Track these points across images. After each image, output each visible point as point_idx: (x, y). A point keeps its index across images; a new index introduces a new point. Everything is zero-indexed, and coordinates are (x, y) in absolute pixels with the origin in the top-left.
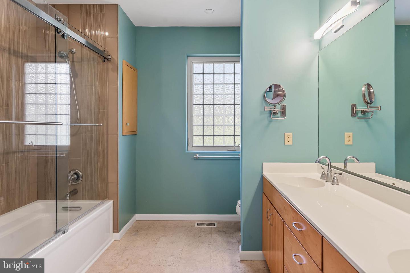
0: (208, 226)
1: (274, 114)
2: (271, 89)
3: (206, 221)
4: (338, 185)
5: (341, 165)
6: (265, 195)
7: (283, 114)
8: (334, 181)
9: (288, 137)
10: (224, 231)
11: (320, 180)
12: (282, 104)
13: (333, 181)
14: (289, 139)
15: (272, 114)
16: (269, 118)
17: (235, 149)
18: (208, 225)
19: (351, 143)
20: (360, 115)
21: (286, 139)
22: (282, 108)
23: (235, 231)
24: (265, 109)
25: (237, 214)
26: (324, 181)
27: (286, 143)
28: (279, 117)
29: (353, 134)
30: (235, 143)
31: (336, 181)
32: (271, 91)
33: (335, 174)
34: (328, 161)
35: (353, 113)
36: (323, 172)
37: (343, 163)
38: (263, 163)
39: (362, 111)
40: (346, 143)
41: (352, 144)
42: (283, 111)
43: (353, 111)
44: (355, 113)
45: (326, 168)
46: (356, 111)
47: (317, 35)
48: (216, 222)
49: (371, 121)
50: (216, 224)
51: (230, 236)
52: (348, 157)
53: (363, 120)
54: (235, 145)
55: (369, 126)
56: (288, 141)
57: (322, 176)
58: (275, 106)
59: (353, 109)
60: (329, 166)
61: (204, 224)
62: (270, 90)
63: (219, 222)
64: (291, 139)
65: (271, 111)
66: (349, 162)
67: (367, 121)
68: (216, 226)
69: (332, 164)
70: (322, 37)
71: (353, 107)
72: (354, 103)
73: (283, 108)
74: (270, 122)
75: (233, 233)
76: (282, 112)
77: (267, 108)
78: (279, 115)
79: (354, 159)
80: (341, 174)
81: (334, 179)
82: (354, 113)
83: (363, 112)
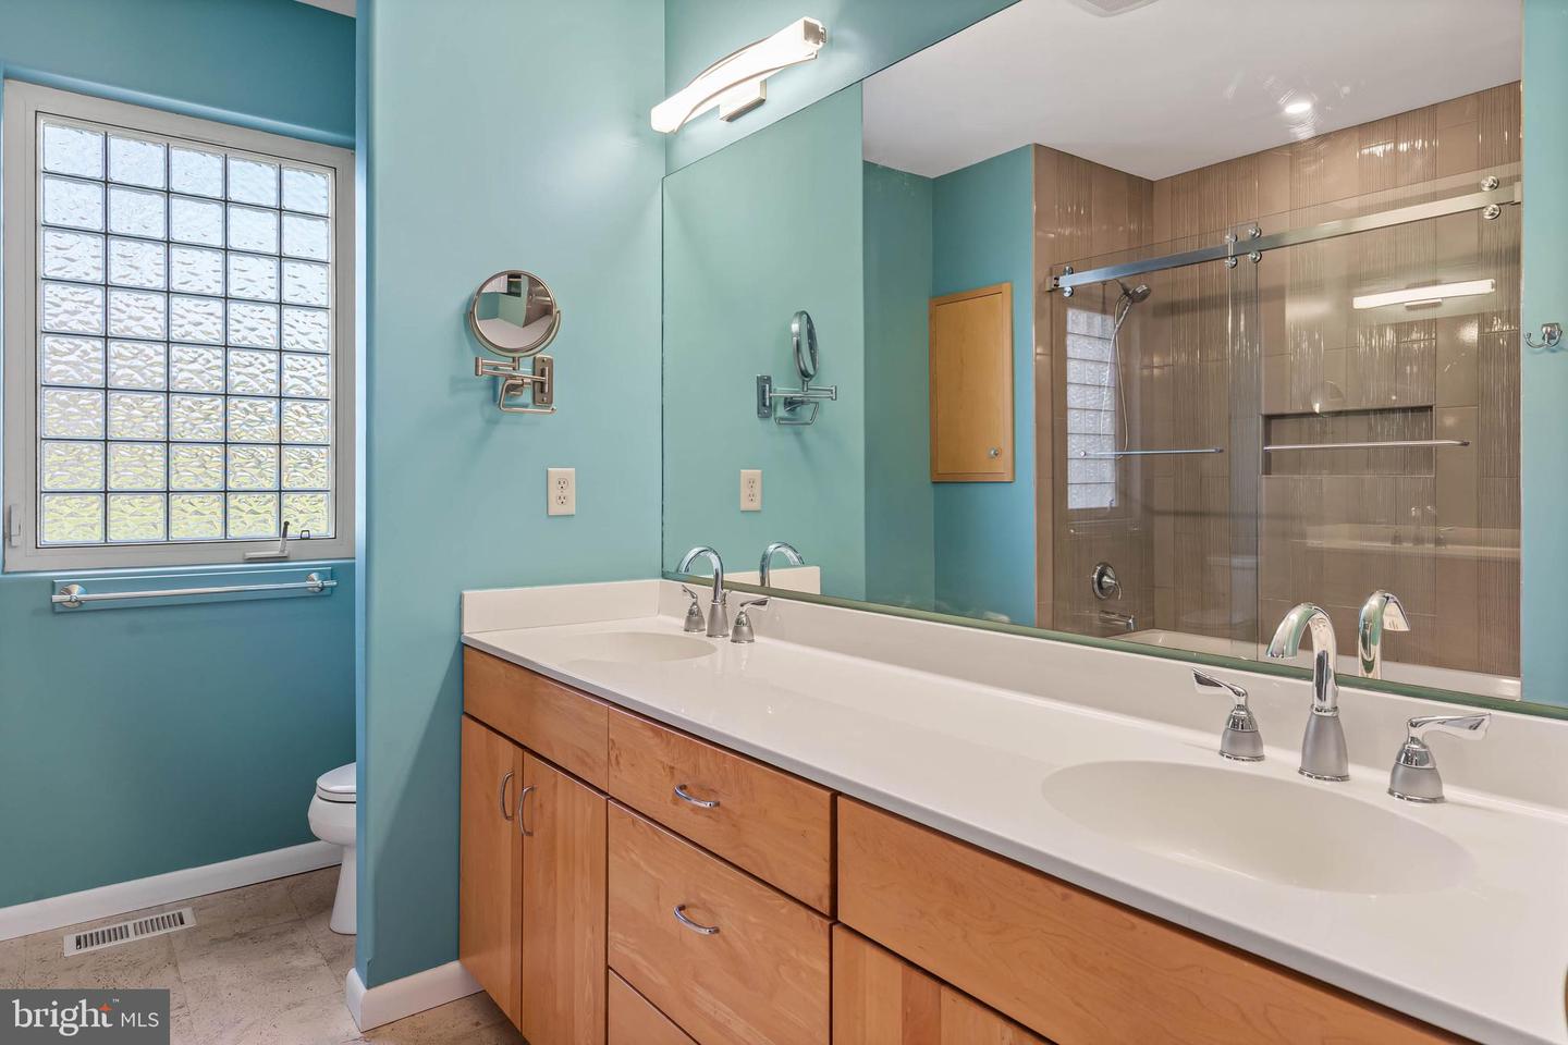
0: (146, 936)
1: (507, 391)
2: (518, 285)
3: (126, 916)
4: (753, 641)
5: (753, 578)
6: (476, 720)
7: (542, 391)
8: (740, 631)
9: (562, 483)
10: (241, 935)
11: (683, 634)
12: (538, 356)
13: (737, 631)
14: (565, 493)
15: (502, 391)
16: (490, 410)
17: (283, 551)
18: (141, 928)
19: (756, 505)
20: (781, 412)
21: (554, 492)
22: (538, 371)
23: (301, 921)
24: (477, 366)
25: (317, 839)
26: (699, 636)
27: (555, 509)
28: (526, 406)
29: (763, 473)
30: (287, 524)
31: (745, 629)
32: (519, 295)
33: (742, 605)
34: (716, 564)
35: (764, 405)
36: (694, 604)
37: (757, 574)
38: (465, 592)
39: (786, 399)
40: (745, 505)
41: (759, 508)
42: (542, 384)
43: (764, 398)
44: (768, 404)
45: (705, 594)
46: (770, 398)
47: (665, 117)
48: (187, 906)
49: (808, 432)
50: (187, 913)
51: (279, 950)
52: (772, 548)
53: (788, 429)
54: (285, 535)
55: (805, 448)
56: (562, 500)
57: (689, 620)
58: (514, 361)
59: (764, 391)
60: (718, 583)
61: (121, 933)
62: (513, 290)
63: (200, 904)
64: (571, 492)
65: (495, 379)
66: (775, 567)
67: (798, 434)
68: (190, 921)
69: (728, 577)
70: (683, 126)
71: (764, 383)
72: (765, 373)
73: (543, 369)
74: (492, 422)
75: (293, 931)
76: (537, 386)
77: (487, 365)
78: (526, 396)
79: (790, 553)
80: (763, 603)
81: (739, 622)
82: (765, 407)
83: (791, 404)
